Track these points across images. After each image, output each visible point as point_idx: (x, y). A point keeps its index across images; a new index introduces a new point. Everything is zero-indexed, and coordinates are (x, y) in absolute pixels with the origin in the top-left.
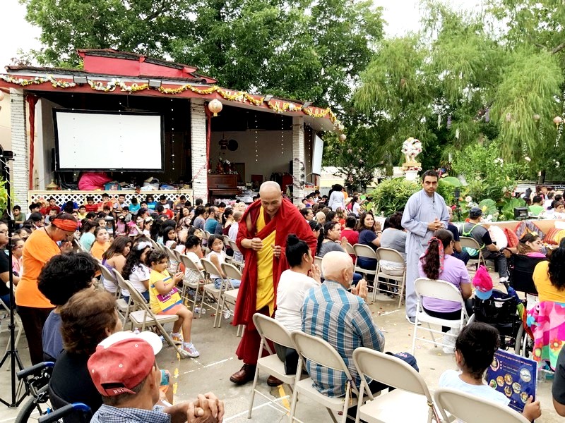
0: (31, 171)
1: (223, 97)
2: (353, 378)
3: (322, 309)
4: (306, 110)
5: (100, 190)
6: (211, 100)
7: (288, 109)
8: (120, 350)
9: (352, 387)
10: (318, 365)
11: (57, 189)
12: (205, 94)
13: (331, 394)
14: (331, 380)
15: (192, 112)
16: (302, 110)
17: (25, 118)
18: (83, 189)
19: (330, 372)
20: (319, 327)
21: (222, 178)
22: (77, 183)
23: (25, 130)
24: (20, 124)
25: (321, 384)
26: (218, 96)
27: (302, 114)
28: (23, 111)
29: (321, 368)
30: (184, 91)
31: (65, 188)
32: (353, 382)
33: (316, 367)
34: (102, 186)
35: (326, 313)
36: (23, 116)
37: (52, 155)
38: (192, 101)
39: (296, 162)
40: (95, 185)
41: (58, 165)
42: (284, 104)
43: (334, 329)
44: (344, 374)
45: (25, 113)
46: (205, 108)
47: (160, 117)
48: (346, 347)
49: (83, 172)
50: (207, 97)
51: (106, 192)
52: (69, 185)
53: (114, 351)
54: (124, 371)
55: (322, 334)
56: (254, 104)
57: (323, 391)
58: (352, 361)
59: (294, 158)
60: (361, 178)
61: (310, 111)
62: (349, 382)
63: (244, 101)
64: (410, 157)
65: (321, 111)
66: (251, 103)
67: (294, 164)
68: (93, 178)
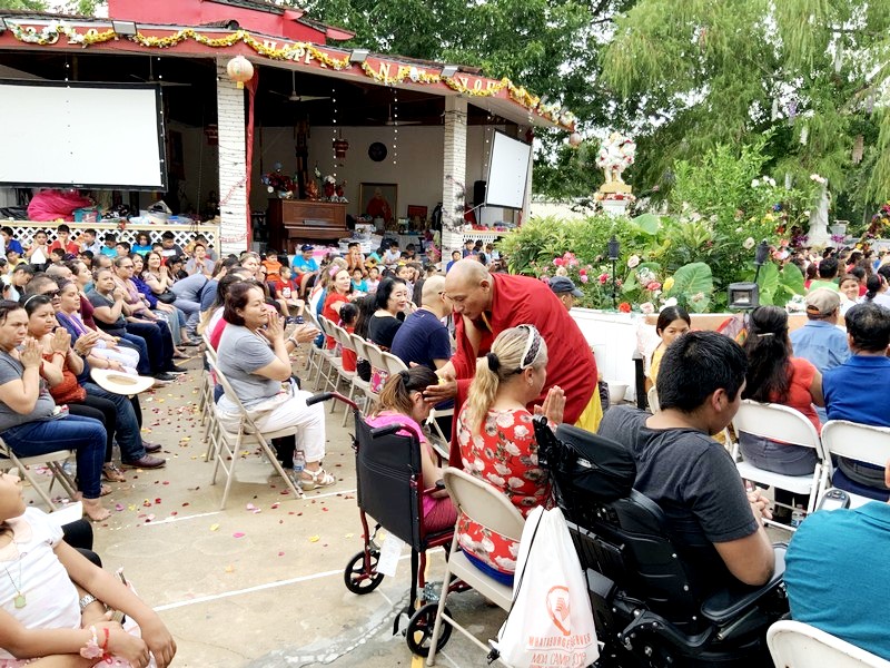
1: (255, 52)
4: (451, 81)
6: (232, 58)
7: (408, 78)
12: (219, 47)
16: (442, 81)
18: (34, 217)
21: (314, 207)
26: (245, 48)
27: (443, 88)
30: (181, 41)
34: (69, 215)
38: (218, 63)
39: (449, 181)
40: (57, 213)
42: (401, 68)
50: (225, 53)
52: (13, 211)
56: (330, 67)
59: (446, 174)
61: (461, 83)
63: (307, 61)
64: (612, 174)
65: (489, 85)
66: (323, 65)
67: (445, 186)
68: (49, 199)
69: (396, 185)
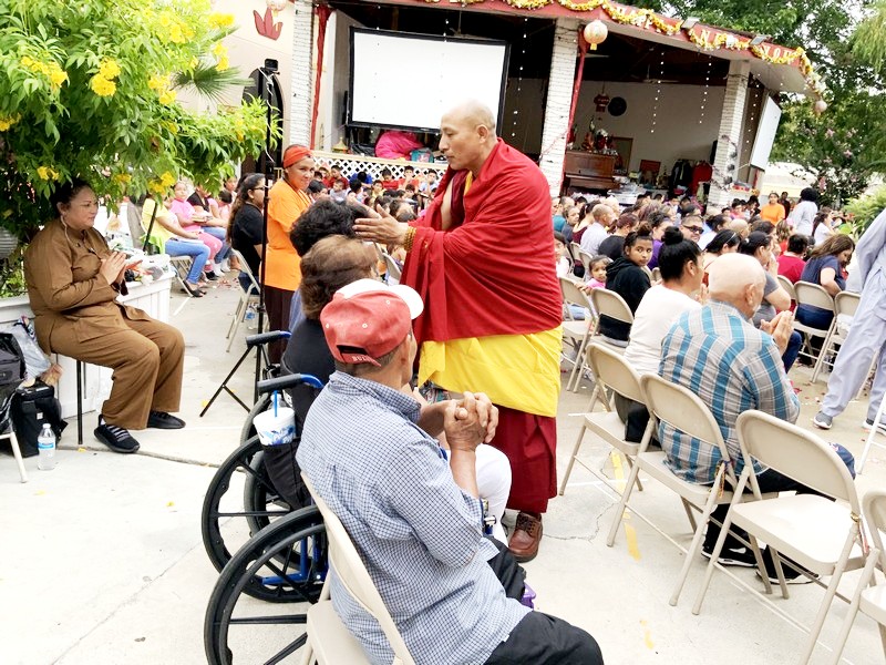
0: (314, 121)
1: (610, 17)
2: (732, 460)
3: (696, 345)
4: (757, 49)
5: (403, 159)
6: (589, 22)
7: (723, 45)
8: (367, 304)
9: (726, 472)
10: (678, 431)
11: (347, 152)
12: (582, 11)
13: (690, 477)
14: (694, 456)
15: (557, 42)
16: (750, 49)
17: (312, 40)
18: (381, 155)
19: (695, 444)
20: (688, 373)
21: (590, 158)
22: (374, 146)
23: (311, 58)
24: (303, 49)
25: (678, 460)
26: (603, 15)
27: (748, 56)
28: (310, 28)
29: (681, 436)
30: (548, 4)
31: (358, 151)
32: (730, 465)
33: (673, 433)
34: (407, 155)
35: (702, 352)
36: (309, 37)
37: (345, 100)
38: (559, 24)
39: (724, 141)
40: (399, 152)
41: (351, 115)
42: (718, 34)
43: (711, 378)
44: (717, 450)
45: (312, 31)
46: (579, 36)
47: (504, 47)
48: (726, 409)
49: (384, 129)
50: (583, 17)
51: (411, 164)
52: (363, 148)
53: (357, 304)
54: (369, 333)
55: (689, 383)
56: (664, 32)
57: (677, 472)
58: (735, 433)
59: (721, 134)
60: (843, 184)
61: (765, 51)
62: (723, 464)
63: (647, 26)
65: (785, 53)
66: (659, 30)
67: (719, 144)
68: (396, 139)
69: (631, 139)
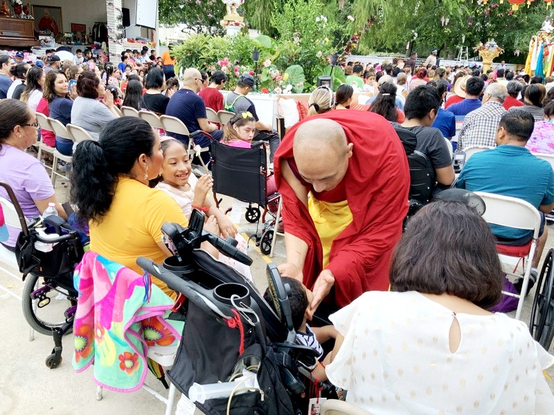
21: (9, 22)
59: (108, 2)
64: (231, 9)
67: (108, 10)
69: (60, 8)
